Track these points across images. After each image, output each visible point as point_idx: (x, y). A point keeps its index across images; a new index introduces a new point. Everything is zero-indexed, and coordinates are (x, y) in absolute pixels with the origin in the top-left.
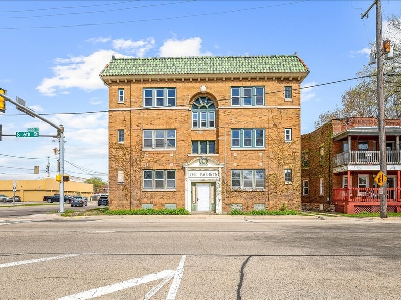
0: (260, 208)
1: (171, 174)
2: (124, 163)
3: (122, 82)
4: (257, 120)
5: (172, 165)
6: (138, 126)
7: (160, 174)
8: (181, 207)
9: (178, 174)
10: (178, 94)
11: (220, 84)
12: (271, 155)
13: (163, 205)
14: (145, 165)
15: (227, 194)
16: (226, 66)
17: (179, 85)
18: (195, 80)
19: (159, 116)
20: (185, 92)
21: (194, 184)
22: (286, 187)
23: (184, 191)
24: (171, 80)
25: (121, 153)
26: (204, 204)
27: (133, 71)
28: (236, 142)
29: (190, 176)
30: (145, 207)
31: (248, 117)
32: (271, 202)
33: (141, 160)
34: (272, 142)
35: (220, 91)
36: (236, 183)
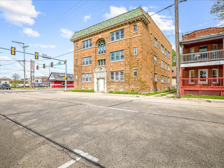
2: (77, 72)
4: (120, 46)
5: (90, 71)
6: (81, 57)
8: (93, 89)
10: (92, 41)
11: (106, 33)
12: (127, 63)
13: (87, 88)
15: (108, 83)
17: (93, 37)
18: (97, 34)
19: (87, 52)
20: (94, 40)
21: (98, 79)
22: (134, 79)
23: (94, 82)
24: (90, 36)
28: (113, 59)
29: (96, 76)
30: (83, 89)
31: (117, 45)
32: (126, 87)
33: (82, 70)
34: (127, 56)
36: (112, 78)
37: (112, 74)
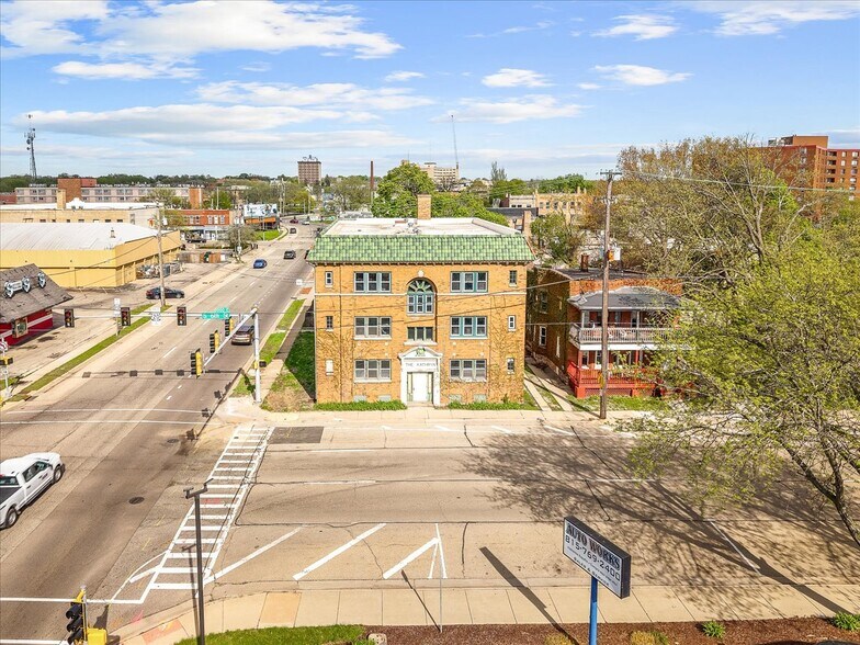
0: (480, 399)
1: (386, 364)
2: (333, 352)
3: (331, 264)
4: (479, 307)
5: (386, 354)
6: (348, 313)
7: (373, 364)
8: (396, 399)
9: (393, 365)
10: (394, 280)
11: (439, 269)
12: (493, 345)
13: (377, 397)
14: (357, 355)
15: (445, 384)
16: (446, 250)
17: (394, 269)
18: (412, 264)
19: (372, 303)
20: (401, 277)
21: (410, 374)
22: (508, 377)
23: (399, 381)
24: (385, 264)
25: (330, 341)
26: (421, 394)
28: (455, 330)
29: (405, 368)
30: (357, 399)
31: (468, 304)
32: (492, 393)
33: (352, 350)
34: (494, 331)
35: (441, 276)
36: (455, 373)
37: (455, 363)
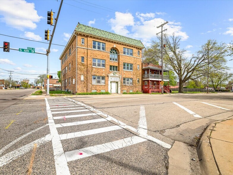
0: (131, 91)
1: (103, 78)
2: (84, 72)
3: (84, 36)
4: (131, 61)
5: (104, 74)
6: (90, 56)
7: (99, 78)
8: (106, 91)
9: (106, 78)
10: (106, 46)
11: (120, 46)
13: (100, 90)
14: (93, 73)
15: (122, 86)
17: (107, 43)
18: (112, 42)
19: (99, 54)
20: (109, 46)
21: (111, 82)
22: (138, 84)
23: (108, 85)
24: (104, 40)
25: (83, 67)
26: (114, 91)
27: (89, 32)
28: (124, 68)
29: (110, 79)
31: (128, 59)
32: (134, 89)
33: (92, 71)
34: (134, 69)
35: (120, 48)
36: (124, 82)
37: (124, 79)
